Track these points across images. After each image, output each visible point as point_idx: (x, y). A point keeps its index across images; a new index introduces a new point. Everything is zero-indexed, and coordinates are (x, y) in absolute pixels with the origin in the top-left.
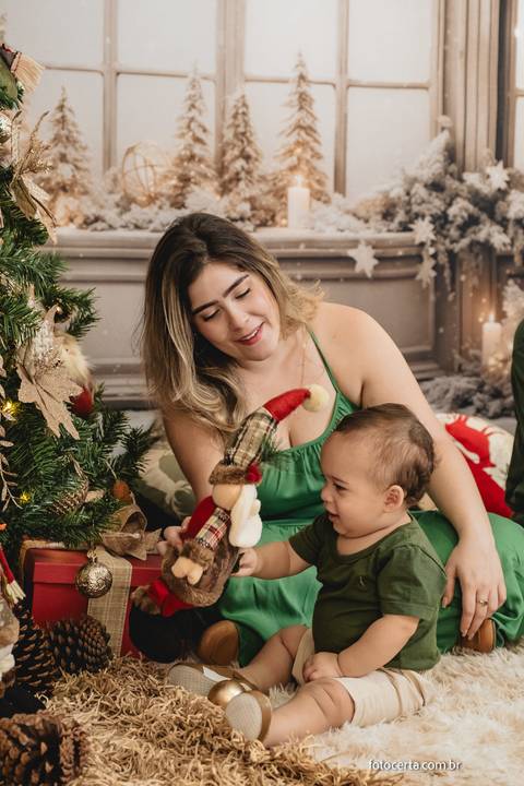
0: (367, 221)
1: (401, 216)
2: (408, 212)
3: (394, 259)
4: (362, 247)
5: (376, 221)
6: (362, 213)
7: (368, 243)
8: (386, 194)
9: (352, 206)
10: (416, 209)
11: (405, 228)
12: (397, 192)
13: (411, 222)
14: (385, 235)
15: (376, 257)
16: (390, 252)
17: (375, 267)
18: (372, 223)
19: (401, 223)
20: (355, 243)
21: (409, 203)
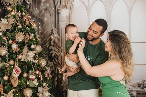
0: (135, 87)
1: (142, 87)
2: (143, 86)
3: (140, 94)
4: (134, 91)
5: (137, 87)
6: (134, 86)
7: (135, 91)
8: (139, 83)
9: (132, 85)
10: (145, 85)
11: (143, 89)
12: (141, 82)
13: (144, 88)
14: (138, 90)
15: (137, 93)
16: (140, 93)
17: (137, 95)
18: (136, 88)
19: (142, 88)
20: (132, 91)
21: (144, 84)
